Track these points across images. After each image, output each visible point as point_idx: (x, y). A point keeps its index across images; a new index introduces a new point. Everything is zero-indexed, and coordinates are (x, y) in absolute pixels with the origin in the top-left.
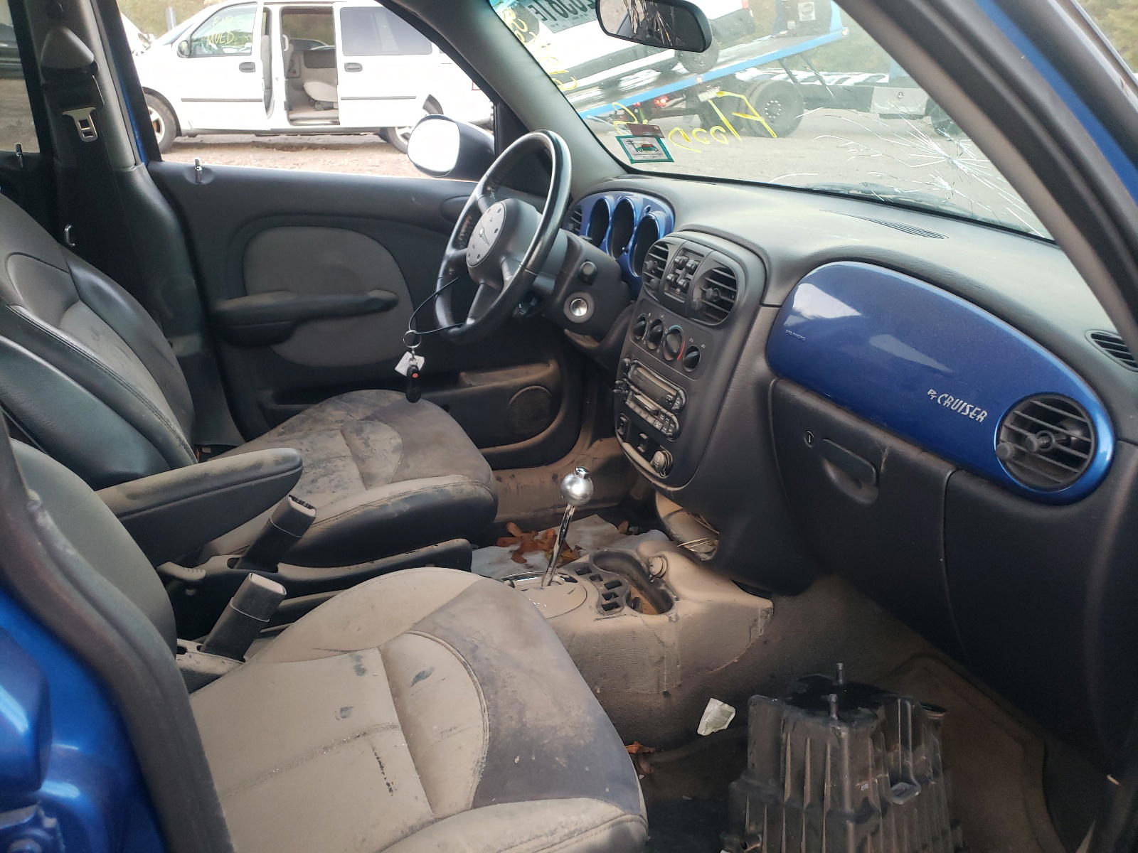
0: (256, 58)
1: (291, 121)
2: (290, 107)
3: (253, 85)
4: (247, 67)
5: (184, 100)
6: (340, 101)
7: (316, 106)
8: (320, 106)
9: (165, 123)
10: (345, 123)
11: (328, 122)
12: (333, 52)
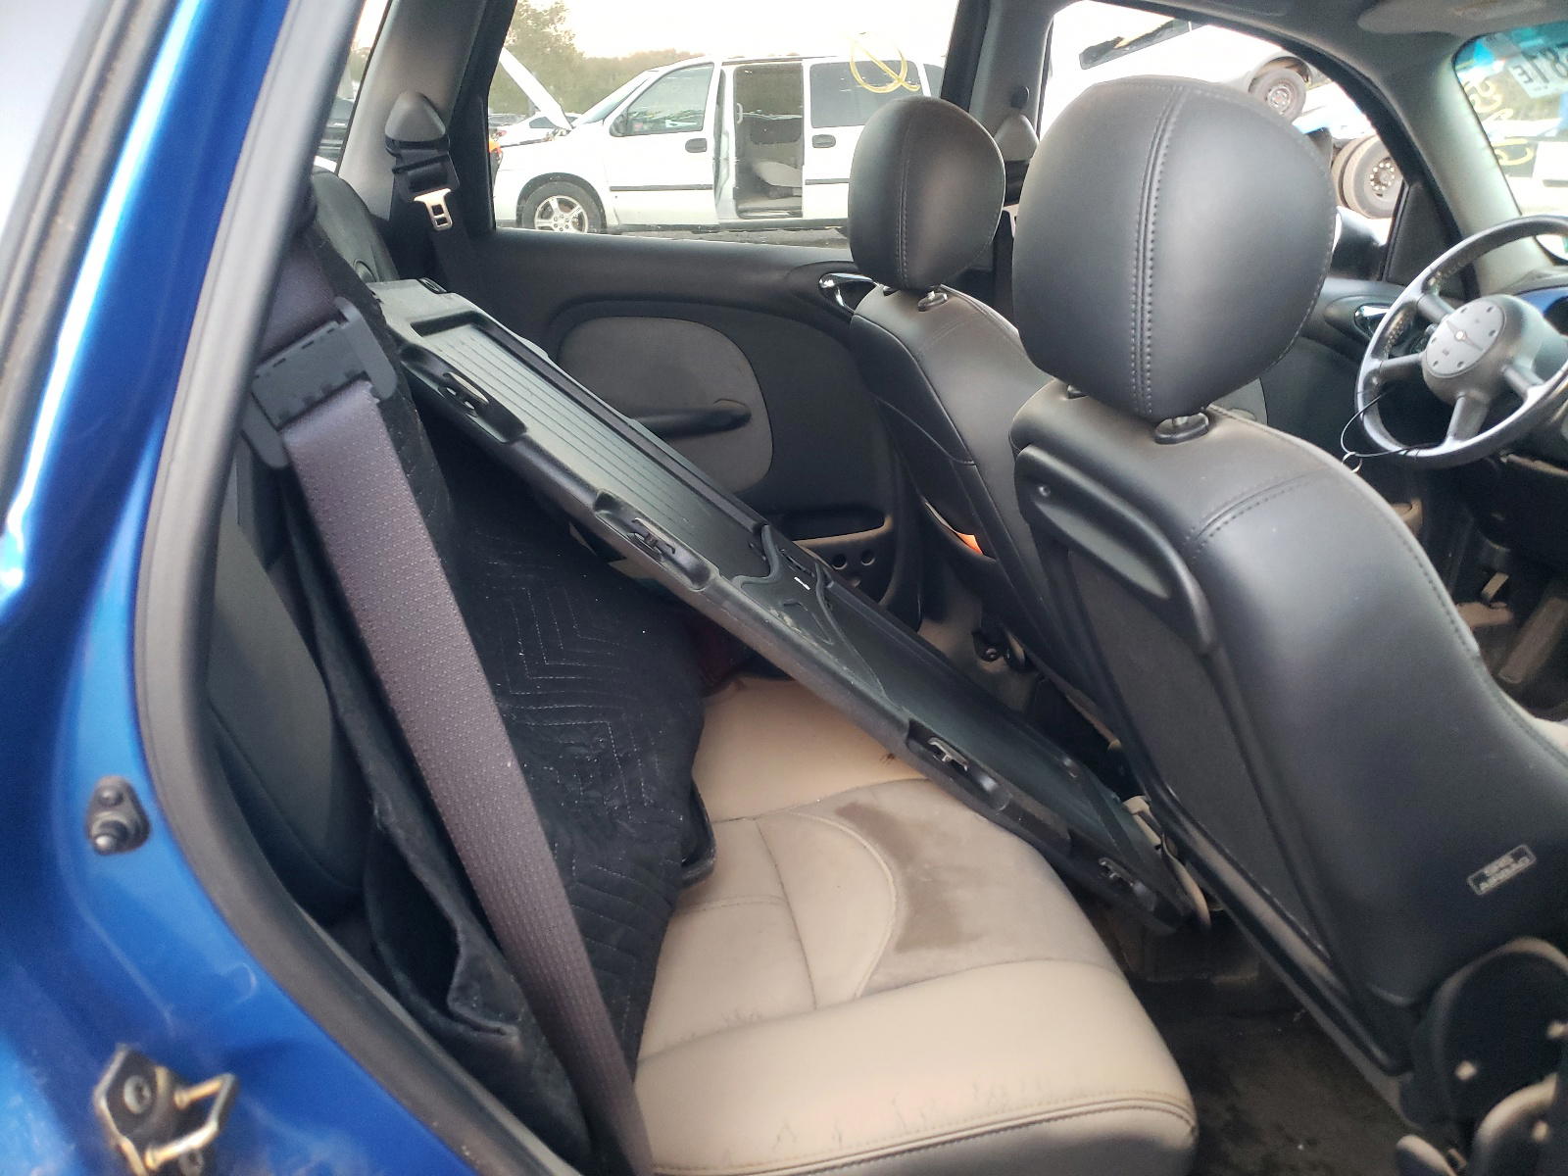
0: (708, 133)
1: (740, 213)
2: (739, 195)
3: (701, 167)
4: (696, 146)
5: (613, 189)
6: (804, 187)
7: (771, 193)
8: (776, 193)
9: (589, 218)
10: (810, 213)
11: (785, 213)
12: (798, 125)
